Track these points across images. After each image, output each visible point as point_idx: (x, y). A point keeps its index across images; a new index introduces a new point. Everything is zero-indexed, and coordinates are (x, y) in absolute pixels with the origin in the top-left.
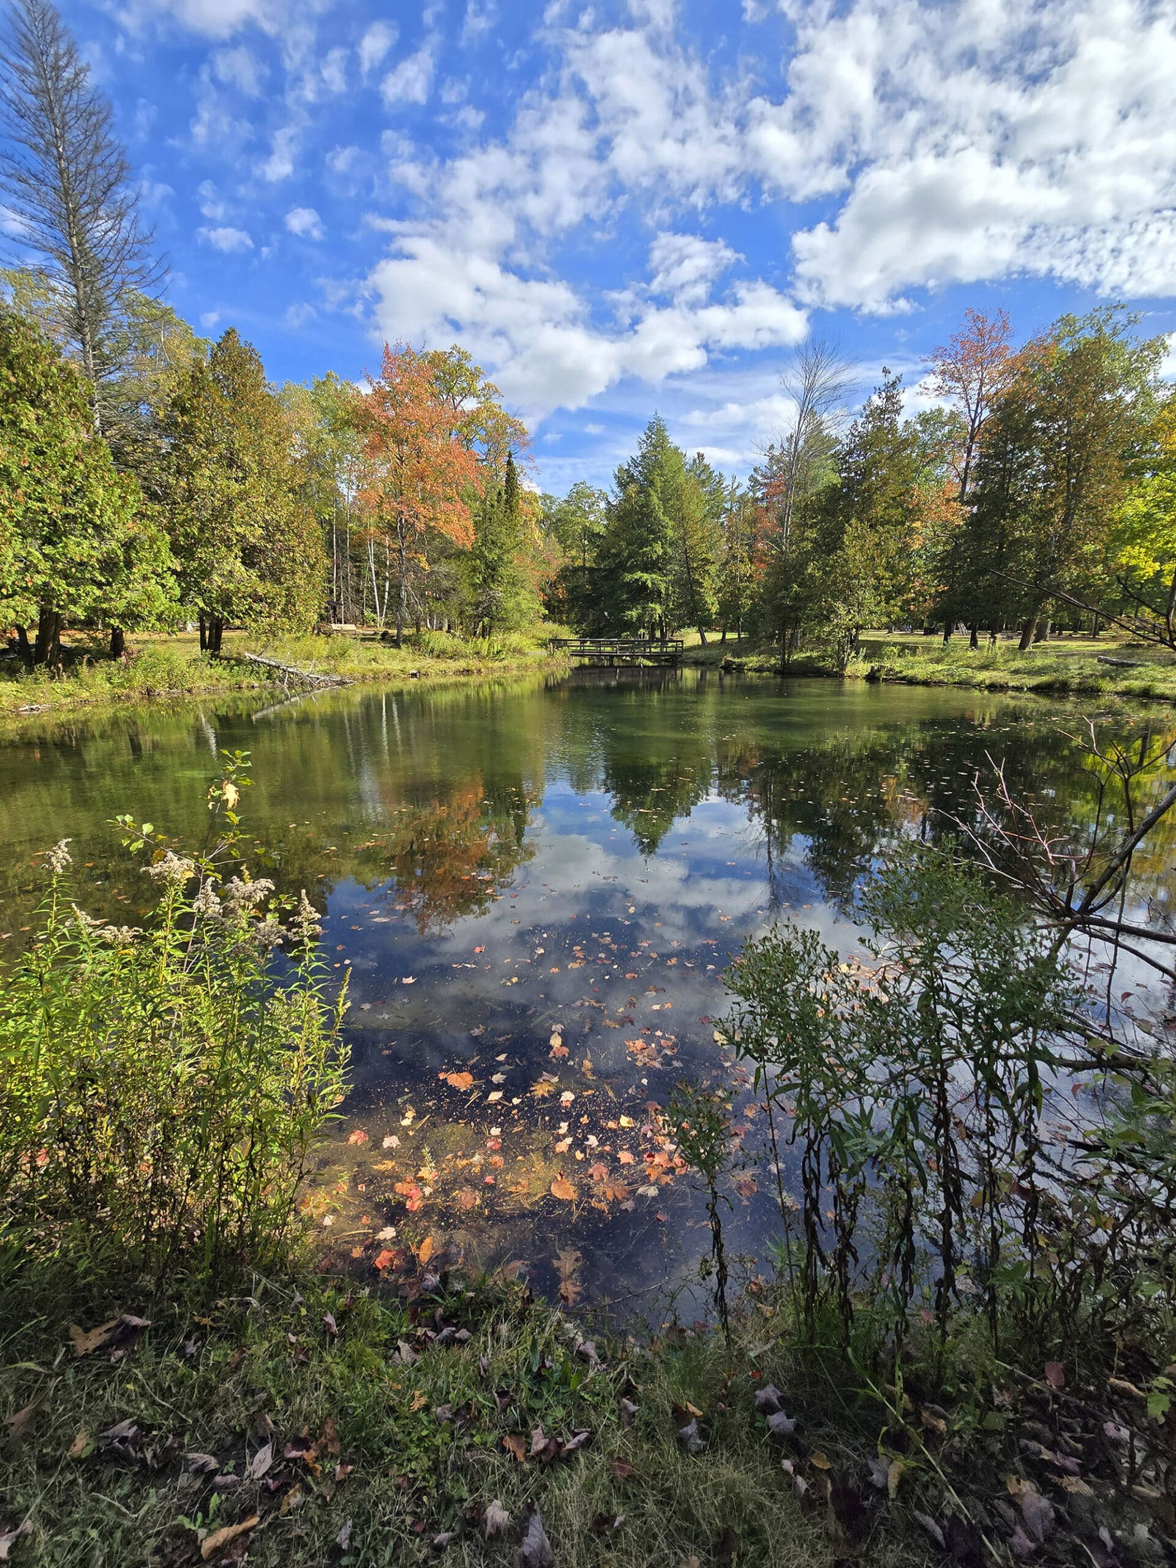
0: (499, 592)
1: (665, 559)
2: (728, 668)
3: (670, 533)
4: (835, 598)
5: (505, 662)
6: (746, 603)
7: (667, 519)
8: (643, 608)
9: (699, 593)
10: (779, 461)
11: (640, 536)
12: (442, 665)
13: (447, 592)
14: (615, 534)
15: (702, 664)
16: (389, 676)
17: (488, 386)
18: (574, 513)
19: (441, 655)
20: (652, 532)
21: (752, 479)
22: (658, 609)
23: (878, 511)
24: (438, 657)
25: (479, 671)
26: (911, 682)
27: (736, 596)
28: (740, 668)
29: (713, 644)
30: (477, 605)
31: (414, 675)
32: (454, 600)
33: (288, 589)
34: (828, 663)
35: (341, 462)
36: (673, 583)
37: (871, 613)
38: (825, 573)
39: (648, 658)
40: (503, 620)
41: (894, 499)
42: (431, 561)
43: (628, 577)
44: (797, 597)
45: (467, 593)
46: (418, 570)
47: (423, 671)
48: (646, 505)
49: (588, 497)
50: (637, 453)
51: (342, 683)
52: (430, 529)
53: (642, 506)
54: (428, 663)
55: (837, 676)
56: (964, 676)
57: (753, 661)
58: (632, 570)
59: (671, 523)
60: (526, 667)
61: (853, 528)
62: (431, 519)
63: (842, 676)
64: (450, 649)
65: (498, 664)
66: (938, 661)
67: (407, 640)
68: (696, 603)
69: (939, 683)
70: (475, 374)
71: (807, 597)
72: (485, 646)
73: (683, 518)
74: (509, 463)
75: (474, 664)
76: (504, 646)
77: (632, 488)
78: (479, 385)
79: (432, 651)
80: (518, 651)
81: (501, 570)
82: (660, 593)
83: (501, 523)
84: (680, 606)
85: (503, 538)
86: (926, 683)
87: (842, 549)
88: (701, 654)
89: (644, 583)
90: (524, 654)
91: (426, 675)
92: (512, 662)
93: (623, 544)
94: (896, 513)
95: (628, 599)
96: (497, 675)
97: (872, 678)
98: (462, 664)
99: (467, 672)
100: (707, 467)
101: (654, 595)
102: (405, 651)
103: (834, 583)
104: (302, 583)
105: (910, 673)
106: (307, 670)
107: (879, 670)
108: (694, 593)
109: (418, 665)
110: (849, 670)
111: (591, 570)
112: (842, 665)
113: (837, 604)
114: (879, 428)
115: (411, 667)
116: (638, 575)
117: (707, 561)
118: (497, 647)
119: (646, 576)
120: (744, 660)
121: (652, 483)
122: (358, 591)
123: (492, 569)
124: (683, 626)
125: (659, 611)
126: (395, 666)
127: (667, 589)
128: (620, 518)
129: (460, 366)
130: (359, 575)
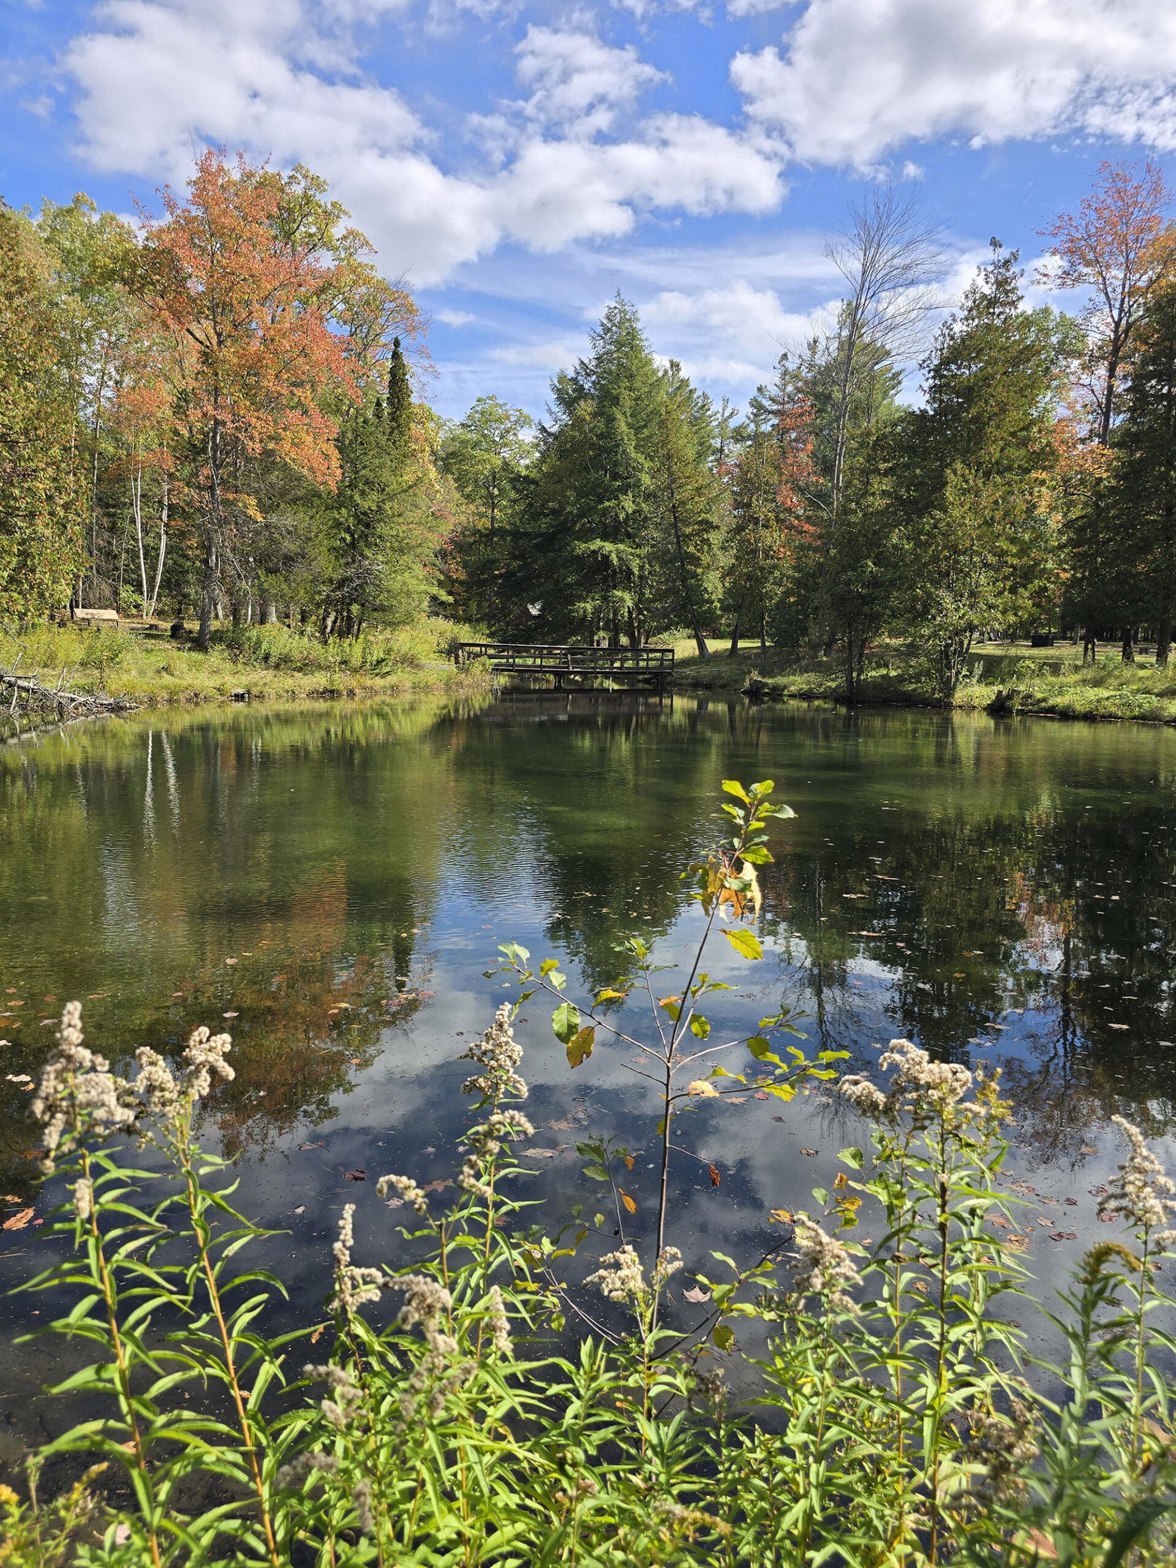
0: (377, 561)
1: (639, 519)
2: (755, 693)
3: (646, 479)
4: (936, 584)
5: (391, 679)
6: (774, 591)
7: (641, 458)
8: (605, 599)
9: (695, 575)
10: (796, 377)
11: (598, 484)
12: (289, 681)
13: (289, 560)
14: (555, 477)
15: (708, 687)
16: (196, 699)
17: (351, 234)
18: (476, 445)
19: (282, 663)
20: (615, 476)
21: (756, 404)
22: (628, 599)
23: (992, 451)
24: (277, 667)
25: (351, 693)
26: (1066, 715)
27: (756, 579)
28: (777, 694)
29: (717, 655)
30: (343, 582)
31: (239, 697)
32: (301, 572)
33: (22, 542)
34: (928, 687)
35: (89, 341)
36: (650, 558)
37: (991, 607)
38: (919, 544)
39: (617, 676)
40: (382, 609)
41: (1013, 434)
42: (264, 509)
43: (582, 548)
44: (875, 582)
45: (325, 564)
46: (244, 521)
47: (255, 691)
48: (609, 433)
49: (499, 420)
50: (589, 356)
51: (117, 709)
52: (267, 453)
53: (601, 436)
54: (258, 677)
55: (943, 706)
56: (1146, 706)
57: (797, 682)
58: (587, 535)
59: (647, 464)
60: (427, 689)
61: (957, 474)
62: (271, 438)
63: (949, 707)
64: (296, 655)
65: (379, 682)
66: (1097, 683)
67: (218, 637)
68: (690, 590)
69: (1109, 718)
70: (330, 216)
71: (892, 582)
72: (358, 649)
73: (669, 457)
74: (396, 356)
75: (342, 680)
76: (388, 651)
77: (586, 408)
78: (337, 231)
79: (266, 658)
80: (410, 661)
81: (381, 529)
82: (630, 572)
83: (383, 451)
84: (660, 596)
85: (386, 476)
86: (1090, 717)
87: (944, 510)
88: (705, 672)
89: (606, 558)
90: (418, 666)
91: (261, 697)
92: (402, 677)
93: (571, 494)
94: (1017, 454)
95: (578, 583)
96: (378, 699)
97: (998, 709)
98: (320, 680)
99: (331, 694)
100: (684, 383)
101: (623, 577)
102: (217, 656)
103: (935, 559)
104: (48, 532)
105: (1059, 701)
106: (52, 683)
107: (1010, 697)
108: (685, 575)
109: (245, 680)
110: (959, 696)
111: (516, 534)
112: (948, 689)
113: (941, 592)
114: (989, 327)
115: (236, 683)
116: (598, 543)
117: (708, 526)
118: (377, 653)
119: (608, 546)
120: (780, 680)
121: (616, 401)
122: (111, 556)
123: (366, 521)
124: (667, 628)
125: (630, 603)
126: (204, 681)
127: (641, 568)
128: (563, 454)
129: (308, 199)
130: (113, 529)
